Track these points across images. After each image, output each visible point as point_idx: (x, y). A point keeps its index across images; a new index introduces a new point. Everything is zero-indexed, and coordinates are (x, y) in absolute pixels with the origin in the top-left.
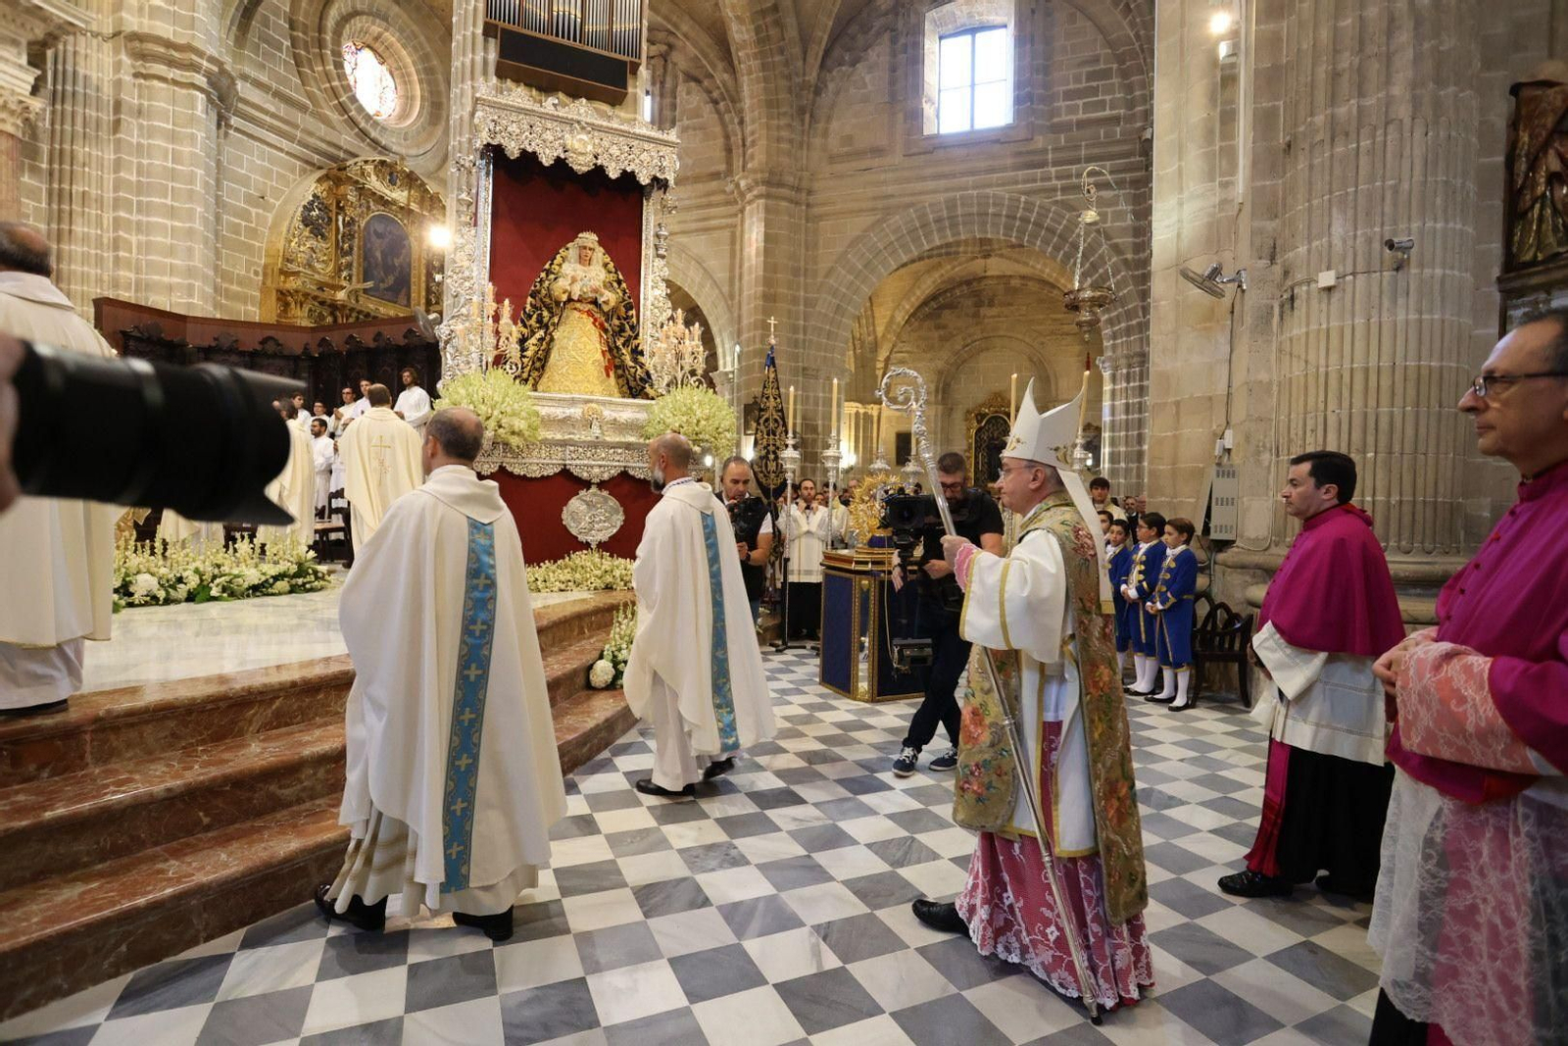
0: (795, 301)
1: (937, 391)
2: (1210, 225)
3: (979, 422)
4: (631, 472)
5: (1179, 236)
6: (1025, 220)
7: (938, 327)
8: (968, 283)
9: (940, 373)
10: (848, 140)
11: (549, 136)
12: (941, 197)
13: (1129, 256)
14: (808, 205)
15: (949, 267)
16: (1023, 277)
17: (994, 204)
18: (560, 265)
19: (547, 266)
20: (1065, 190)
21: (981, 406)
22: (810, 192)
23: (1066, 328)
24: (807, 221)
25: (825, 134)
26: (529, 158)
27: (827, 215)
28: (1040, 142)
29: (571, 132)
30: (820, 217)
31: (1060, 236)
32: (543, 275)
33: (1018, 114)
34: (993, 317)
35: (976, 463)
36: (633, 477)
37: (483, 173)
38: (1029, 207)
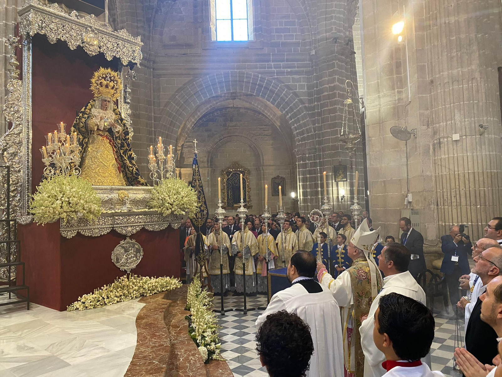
0: (149, 118)
1: (208, 162)
2: (394, 108)
3: (228, 176)
4: (147, 228)
5: (379, 110)
6: (261, 86)
7: (207, 131)
8: (221, 110)
9: (209, 152)
10: (173, 38)
11: (73, 33)
12: (222, 72)
13: (307, 105)
14: (154, 69)
15: (214, 102)
16: (245, 108)
17: (247, 77)
18: (90, 110)
20: (278, 73)
21: (229, 168)
22: (154, 62)
23: (266, 132)
24: (153, 77)
25: (161, 34)
27: (164, 75)
28: (266, 50)
29: (86, 32)
30: (160, 76)
31: (276, 94)
32: (81, 115)
33: (256, 36)
34: (233, 126)
35: (228, 195)
36: (147, 230)
38: (262, 80)
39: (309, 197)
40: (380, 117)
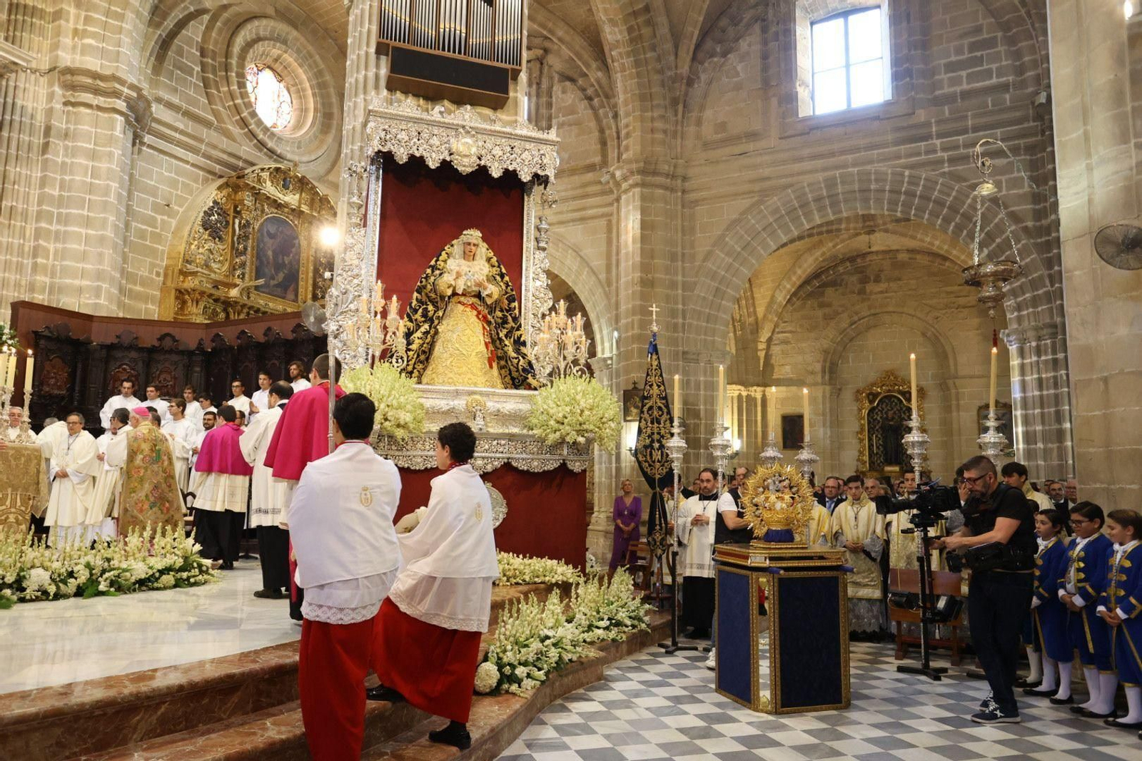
0: (673, 285)
1: (824, 371)
2: (1127, 189)
3: (871, 402)
4: (515, 464)
5: (1090, 201)
6: (910, 194)
7: (822, 305)
8: (852, 259)
9: (826, 352)
10: (722, 126)
11: (435, 141)
12: (820, 176)
13: (1030, 224)
14: (684, 192)
15: (830, 245)
16: (908, 251)
17: (876, 180)
18: (445, 261)
19: (433, 263)
20: (952, 161)
21: (873, 384)
22: (685, 179)
23: (962, 301)
24: (683, 206)
25: (699, 123)
26: (417, 163)
27: (704, 199)
28: (921, 115)
29: (457, 136)
30: (696, 202)
31: (950, 208)
32: (429, 271)
33: (897, 90)
34: (881, 292)
35: (871, 446)
36: (516, 469)
37: (373, 178)
38: (914, 181)
39: (1040, 445)
40: (1091, 217)
